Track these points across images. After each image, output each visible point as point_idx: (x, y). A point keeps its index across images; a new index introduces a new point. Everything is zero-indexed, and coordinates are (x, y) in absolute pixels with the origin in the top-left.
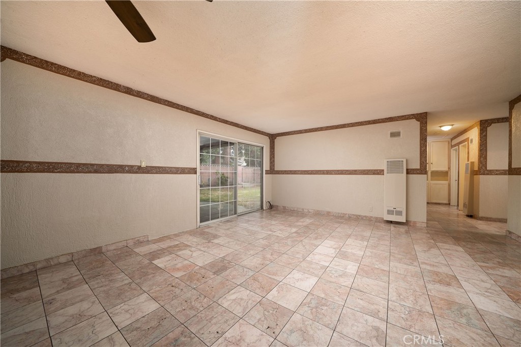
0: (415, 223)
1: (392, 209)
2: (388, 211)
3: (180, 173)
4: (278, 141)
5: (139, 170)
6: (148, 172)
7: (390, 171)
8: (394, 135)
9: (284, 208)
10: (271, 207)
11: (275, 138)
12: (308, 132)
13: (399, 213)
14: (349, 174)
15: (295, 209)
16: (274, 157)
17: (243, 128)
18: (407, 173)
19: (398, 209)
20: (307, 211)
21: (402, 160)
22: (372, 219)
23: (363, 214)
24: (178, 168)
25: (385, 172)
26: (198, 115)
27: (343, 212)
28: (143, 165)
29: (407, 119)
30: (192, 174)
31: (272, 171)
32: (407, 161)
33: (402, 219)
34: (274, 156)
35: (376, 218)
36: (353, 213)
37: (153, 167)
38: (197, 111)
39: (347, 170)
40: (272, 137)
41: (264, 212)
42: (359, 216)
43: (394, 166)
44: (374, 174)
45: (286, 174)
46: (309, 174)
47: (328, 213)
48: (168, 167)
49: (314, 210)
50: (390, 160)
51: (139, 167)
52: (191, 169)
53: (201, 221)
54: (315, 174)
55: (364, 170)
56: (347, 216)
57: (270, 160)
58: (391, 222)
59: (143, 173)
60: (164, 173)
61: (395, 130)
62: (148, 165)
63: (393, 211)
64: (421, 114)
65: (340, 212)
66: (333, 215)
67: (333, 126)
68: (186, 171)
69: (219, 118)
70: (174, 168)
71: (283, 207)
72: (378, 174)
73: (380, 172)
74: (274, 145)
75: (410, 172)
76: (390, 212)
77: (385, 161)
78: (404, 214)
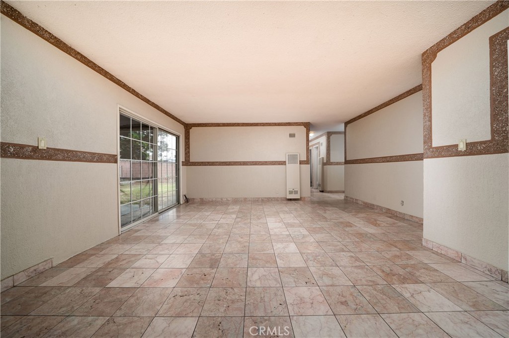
0: (304, 198)
1: (292, 190)
2: (289, 191)
3: (97, 161)
4: (193, 131)
5: (36, 153)
6: (50, 158)
7: (290, 162)
8: (292, 136)
9: (202, 199)
10: (187, 200)
11: (191, 128)
12: (226, 126)
13: (296, 192)
14: (261, 165)
15: (214, 200)
16: (189, 148)
17: (163, 112)
18: (300, 164)
19: (295, 190)
20: (225, 200)
21: (296, 154)
23: (272, 196)
24: (94, 154)
25: (287, 162)
26: (118, 85)
27: (257, 197)
28: (42, 146)
29: (299, 125)
30: (112, 162)
31: (187, 163)
32: (300, 155)
33: (297, 196)
34: (189, 146)
35: (281, 198)
36: (264, 197)
37: (58, 150)
38: (117, 79)
40: (188, 127)
41: (182, 206)
42: (270, 198)
43: (292, 158)
44: (279, 164)
45: (203, 165)
46: (227, 165)
47: (245, 199)
48: (80, 152)
49: (233, 198)
50: (290, 154)
51: (35, 149)
52: (110, 155)
53: (123, 225)
54: (233, 165)
55: (273, 162)
56: (260, 199)
57: (185, 151)
58: (291, 200)
59: (42, 158)
60: (75, 161)
61: (292, 132)
62: (49, 147)
63: (292, 192)
64: (307, 123)
66: (249, 201)
67: (248, 123)
68: (105, 158)
69: (141, 95)
70: (89, 153)
71: (200, 199)
72: (282, 164)
73: (283, 163)
74: (189, 135)
75: (301, 162)
76: (291, 192)
77: (287, 154)
78: (299, 193)
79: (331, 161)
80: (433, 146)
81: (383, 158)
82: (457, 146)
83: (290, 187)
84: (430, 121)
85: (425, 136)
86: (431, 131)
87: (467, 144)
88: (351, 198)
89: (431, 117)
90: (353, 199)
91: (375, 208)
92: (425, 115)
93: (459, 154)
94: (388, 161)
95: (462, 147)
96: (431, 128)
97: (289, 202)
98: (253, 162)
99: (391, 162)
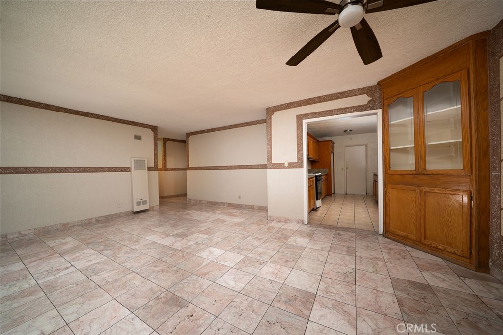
0: (153, 207)
1: (140, 200)
7: (137, 168)
8: (138, 138)
13: (145, 203)
14: (94, 172)
18: (148, 170)
19: (144, 200)
21: (144, 159)
22: (122, 215)
23: (112, 213)
25: (132, 169)
29: (146, 127)
32: (147, 160)
33: (146, 207)
39: (92, 168)
42: (109, 215)
43: (139, 164)
44: (122, 171)
50: (137, 159)
56: (94, 220)
58: (138, 212)
61: (138, 134)
63: (140, 202)
64: (154, 126)
65: (84, 219)
72: (126, 171)
73: (127, 169)
75: (150, 169)
76: (138, 204)
77: (133, 159)
78: (148, 202)
79: (167, 167)
80: (273, 162)
81: (224, 166)
82: (284, 163)
83: (137, 198)
84: (271, 148)
85: (268, 156)
86: (271, 154)
87: (289, 163)
88: (195, 200)
89: (271, 146)
90: (197, 201)
91: (219, 204)
92: (268, 144)
93: (285, 168)
94: (229, 169)
95: (286, 165)
96: (271, 152)
97: (137, 215)
98: (78, 168)
99: (231, 169)
